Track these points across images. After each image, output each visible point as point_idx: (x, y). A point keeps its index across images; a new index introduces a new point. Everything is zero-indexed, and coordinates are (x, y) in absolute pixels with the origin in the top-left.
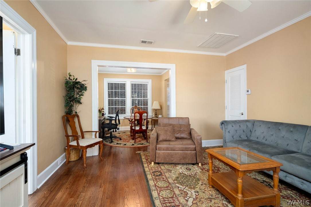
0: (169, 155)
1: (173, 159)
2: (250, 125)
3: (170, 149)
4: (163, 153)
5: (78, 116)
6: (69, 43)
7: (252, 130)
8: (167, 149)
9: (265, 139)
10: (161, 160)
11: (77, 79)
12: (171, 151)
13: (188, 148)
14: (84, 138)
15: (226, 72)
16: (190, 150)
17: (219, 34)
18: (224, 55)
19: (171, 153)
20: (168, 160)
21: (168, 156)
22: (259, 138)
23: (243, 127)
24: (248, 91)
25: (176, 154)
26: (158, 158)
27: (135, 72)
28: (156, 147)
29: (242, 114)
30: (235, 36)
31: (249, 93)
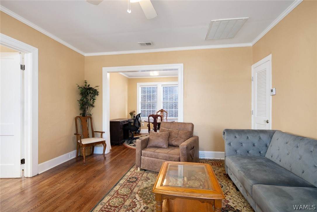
0: (153, 162)
1: (156, 167)
2: (264, 137)
3: (153, 156)
4: (148, 160)
5: (91, 118)
6: (86, 55)
7: (268, 145)
8: (151, 156)
9: (279, 159)
10: (145, 167)
11: (89, 85)
12: (155, 159)
13: (171, 158)
14: (94, 137)
15: (253, 67)
16: (173, 160)
17: (217, 21)
18: (250, 45)
19: (154, 161)
20: (151, 167)
21: (152, 164)
22: (273, 157)
23: (253, 139)
24: (272, 91)
25: (159, 163)
26: (143, 164)
27: (158, 76)
28: (140, 152)
29: (268, 122)
30: (242, 19)
31: (274, 93)
